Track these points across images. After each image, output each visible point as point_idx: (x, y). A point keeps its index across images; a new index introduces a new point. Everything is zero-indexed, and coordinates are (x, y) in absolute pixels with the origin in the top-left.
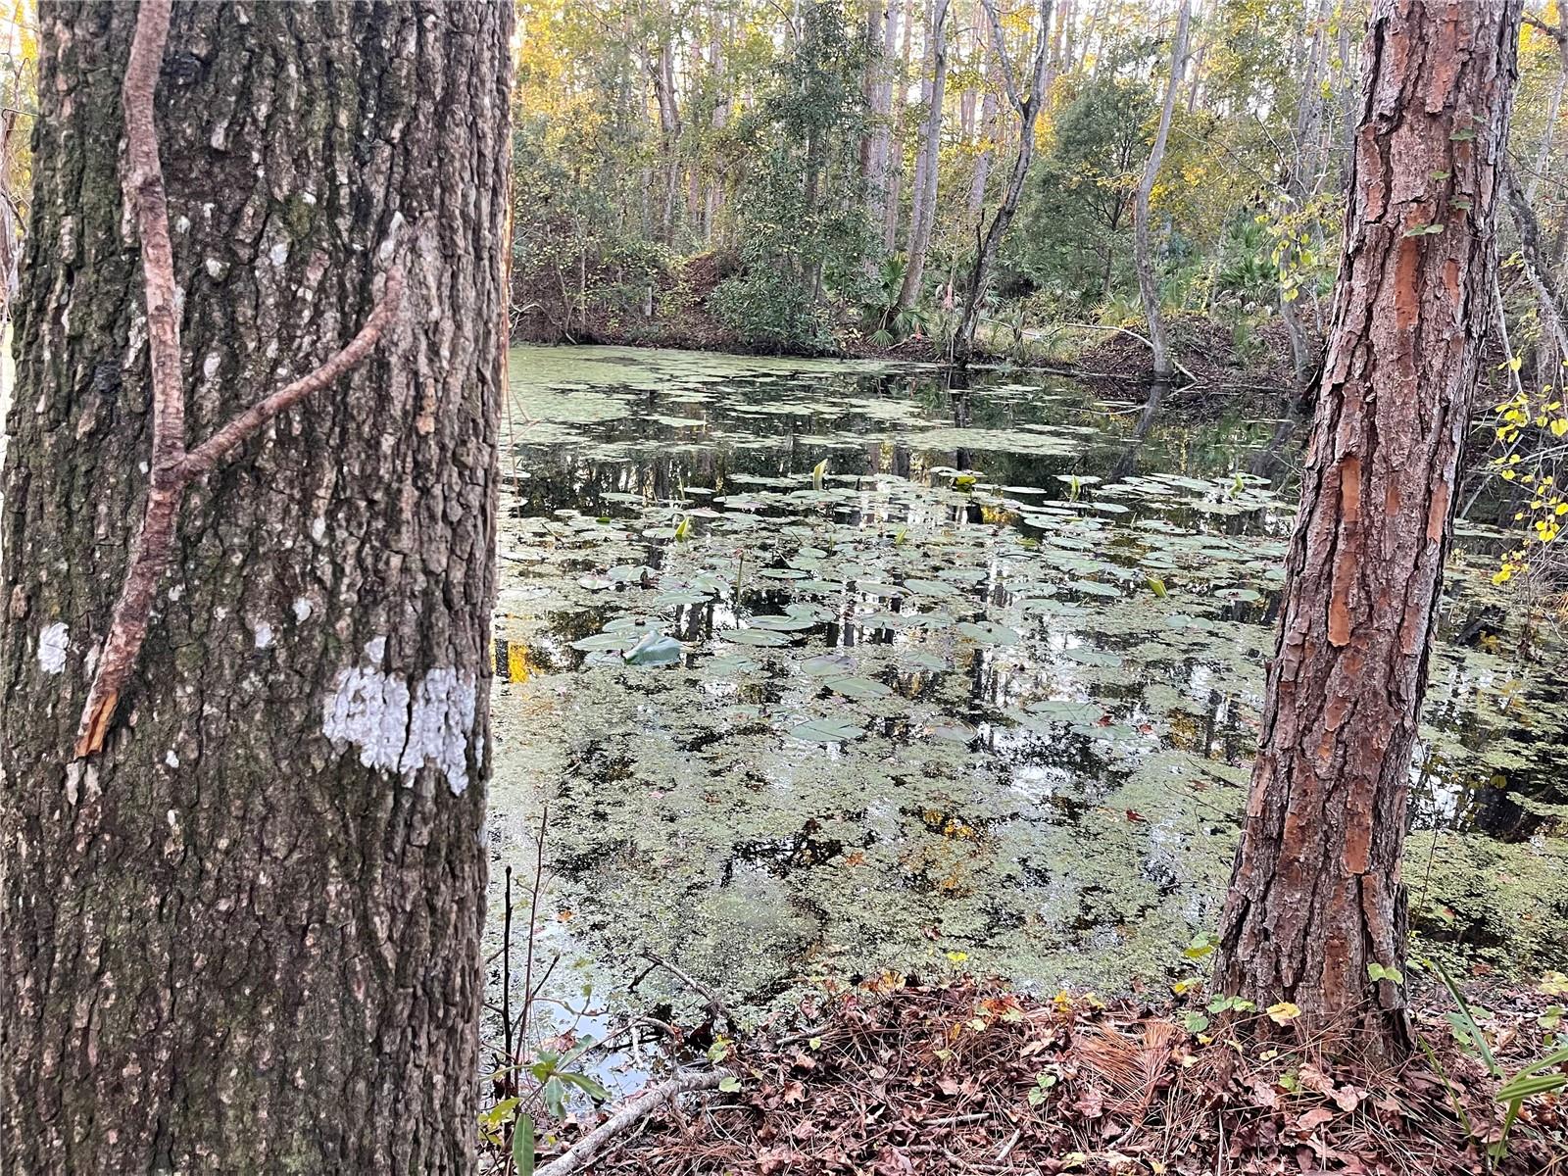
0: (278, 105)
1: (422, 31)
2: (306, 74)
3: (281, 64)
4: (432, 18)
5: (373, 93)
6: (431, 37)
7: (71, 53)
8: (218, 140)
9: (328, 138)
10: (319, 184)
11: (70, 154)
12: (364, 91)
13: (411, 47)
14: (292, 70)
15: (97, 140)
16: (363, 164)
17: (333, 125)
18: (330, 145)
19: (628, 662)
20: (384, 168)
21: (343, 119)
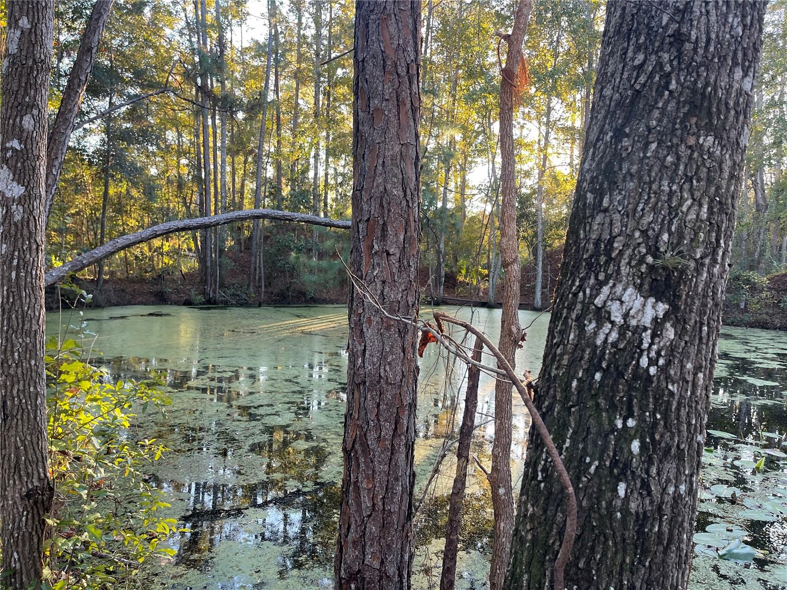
0: (604, 555)
1: (661, 521)
2: (615, 544)
3: (606, 540)
4: (666, 517)
5: (640, 547)
6: (664, 524)
7: (533, 515)
8: (581, 565)
9: (621, 565)
10: (616, 583)
11: (529, 552)
12: (636, 548)
13: (656, 529)
14: (610, 543)
15: (538, 551)
16: (633, 574)
17: (624, 561)
18: (622, 569)
19: (721, 557)
20: (641, 577)
21: (628, 560)
